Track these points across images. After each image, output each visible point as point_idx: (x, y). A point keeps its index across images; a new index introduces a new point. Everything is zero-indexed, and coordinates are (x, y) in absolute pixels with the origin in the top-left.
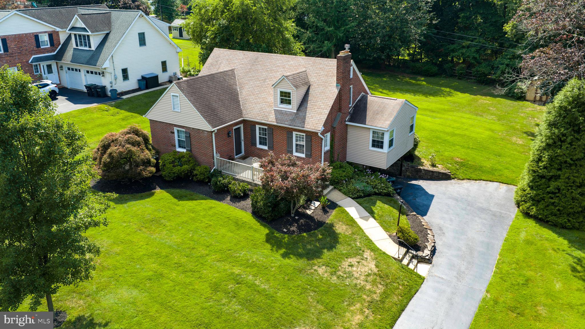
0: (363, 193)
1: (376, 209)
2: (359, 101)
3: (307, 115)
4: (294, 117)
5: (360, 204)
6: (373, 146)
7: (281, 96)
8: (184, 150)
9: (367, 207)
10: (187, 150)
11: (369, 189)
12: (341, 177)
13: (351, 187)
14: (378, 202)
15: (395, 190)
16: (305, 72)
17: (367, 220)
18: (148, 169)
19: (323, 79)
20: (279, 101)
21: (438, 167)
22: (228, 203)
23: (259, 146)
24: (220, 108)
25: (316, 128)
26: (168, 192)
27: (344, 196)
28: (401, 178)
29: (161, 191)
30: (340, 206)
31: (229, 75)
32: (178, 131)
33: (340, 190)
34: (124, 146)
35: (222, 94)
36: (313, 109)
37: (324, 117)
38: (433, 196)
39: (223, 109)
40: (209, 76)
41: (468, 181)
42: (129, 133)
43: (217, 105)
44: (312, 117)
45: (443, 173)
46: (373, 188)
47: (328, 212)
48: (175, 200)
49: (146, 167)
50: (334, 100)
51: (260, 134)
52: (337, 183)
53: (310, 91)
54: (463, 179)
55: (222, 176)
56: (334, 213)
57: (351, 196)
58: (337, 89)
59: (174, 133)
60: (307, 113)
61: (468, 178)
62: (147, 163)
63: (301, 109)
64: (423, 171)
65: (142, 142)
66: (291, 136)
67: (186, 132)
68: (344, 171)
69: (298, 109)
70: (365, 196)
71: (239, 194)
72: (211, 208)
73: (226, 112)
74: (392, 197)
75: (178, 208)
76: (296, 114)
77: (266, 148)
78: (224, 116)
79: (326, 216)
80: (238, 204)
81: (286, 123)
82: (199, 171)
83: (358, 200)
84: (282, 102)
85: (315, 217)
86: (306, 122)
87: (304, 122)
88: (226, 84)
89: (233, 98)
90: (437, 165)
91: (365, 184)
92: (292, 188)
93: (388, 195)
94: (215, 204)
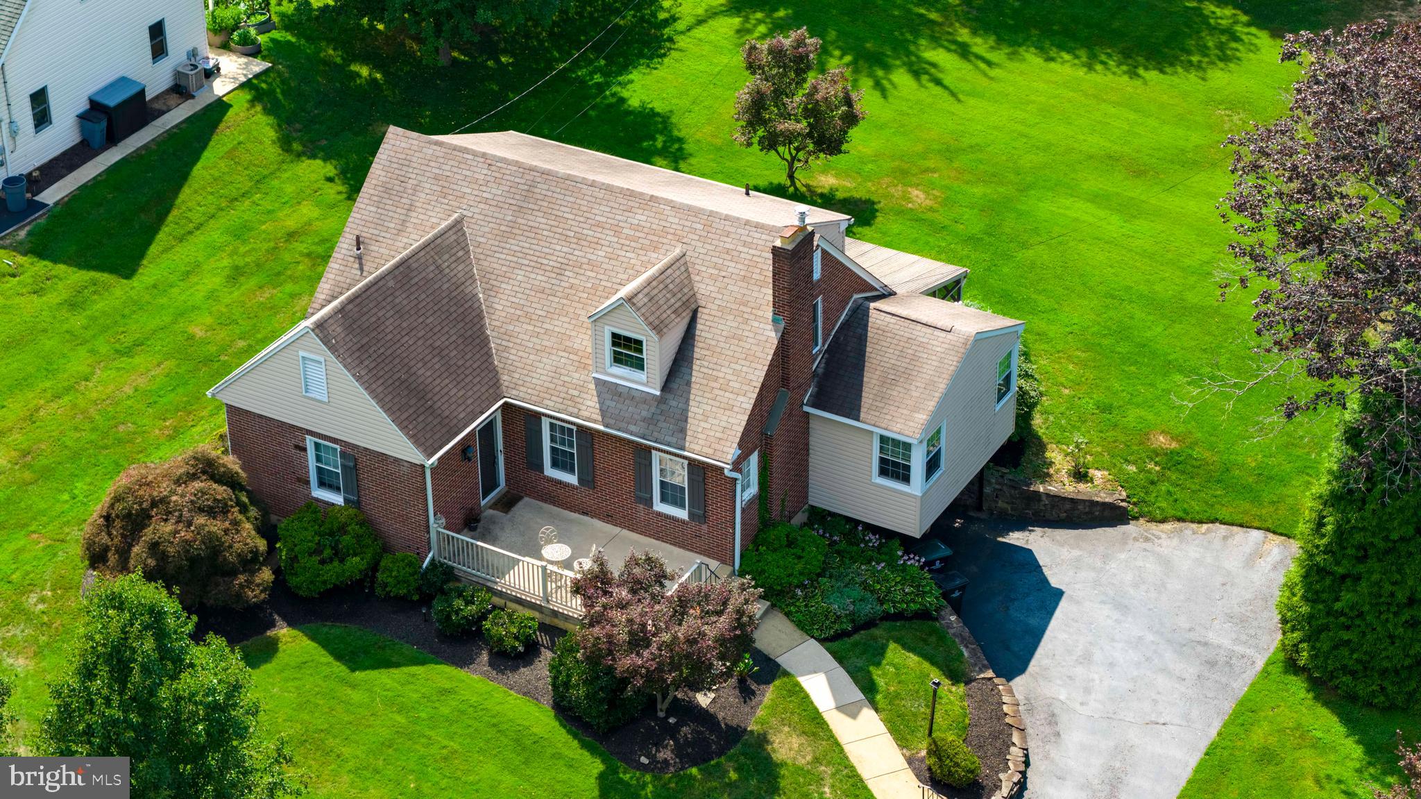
0: (853, 621)
1: (884, 675)
2: (843, 325)
3: (692, 409)
4: (653, 409)
5: (840, 659)
6: (883, 472)
7: (614, 344)
8: (337, 499)
9: (860, 669)
10: (346, 500)
11: (869, 608)
12: (789, 576)
13: (818, 604)
14: (892, 646)
15: (945, 595)
16: (682, 261)
17: (854, 716)
18: (258, 581)
19: (736, 289)
20: (608, 355)
21: (1092, 481)
22: (484, 674)
23: (550, 472)
24: (438, 381)
25: (719, 454)
26: (313, 638)
27: (798, 634)
28: (978, 519)
29: (295, 632)
30: (786, 674)
31: (450, 247)
32: (317, 446)
33: (788, 614)
34: (190, 524)
35: (439, 328)
36: (708, 389)
37: (738, 422)
38: (1059, 594)
39: (447, 381)
40: (397, 272)
41: (1177, 525)
42: (193, 477)
43: (429, 373)
44: (706, 417)
45: (1104, 504)
46: (881, 602)
47: (753, 693)
48: (340, 669)
49: (253, 572)
50: (766, 368)
51: (553, 439)
52: (780, 594)
53: (699, 326)
54: (1163, 521)
55: (460, 595)
56: (770, 694)
57: (816, 634)
58: (776, 331)
59: (305, 450)
60: (691, 403)
61: (1180, 514)
62: (250, 562)
63: (674, 386)
64: (1044, 498)
65: (231, 500)
66: (648, 463)
67: (343, 454)
68: (800, 557)
69: (665, 388)
70: (856, 629)
71: (514, 648)
72: (445, 692)
73: (455, 390)
74: (936, 619)
75: (356, 696)
76: (661, 400)
77: (572, 479)
78: (453, 407)
79: (747, 709)
80: (514, 678)
81: (632, 428)
82: (394, 574)
83: (835, 645)
84: (618, 359)
85: (721, 715)
86: (689, 433)
87: (683, 431)
88: (445, 286)
89: (469, 333)
90: (1092, 472)
91: (857, 592)
92: (660, 669)
93: (924, 615)
94: (450, 678)
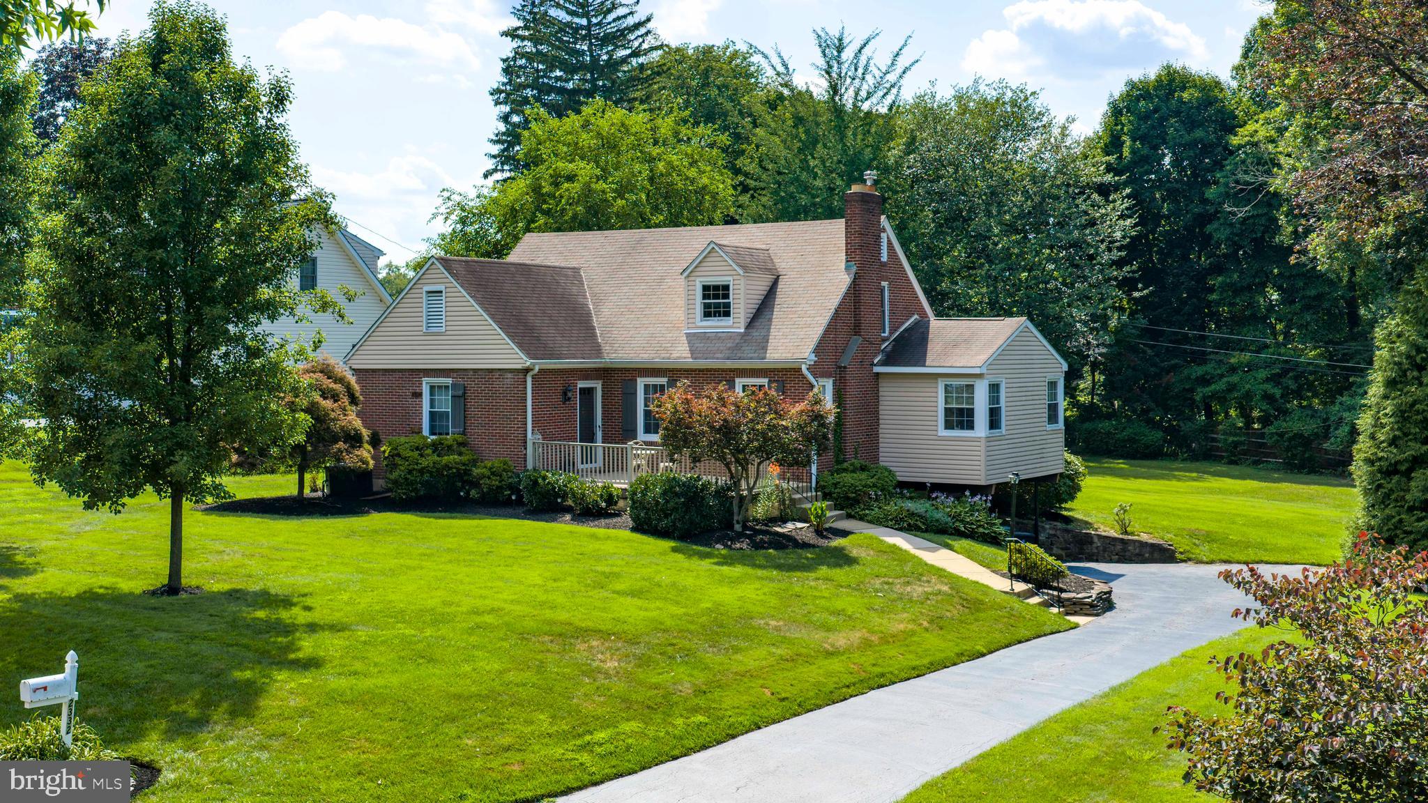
0: (925, 522)
2: (906, 330)
4: (737, 341)
6: (949, 425)
7: (705, 297)
11: (940, 518)
14: (965, 541)
16: (766, 252)
17: (931, 551)
19: (813, 259)
20: (699, 310)
22: (566, 525)
23: (643, 436)
24: (546, 328)
25: (796, 357)
30: (861, 535)
32: (433, 387)
33: (862, 518)
36: (788, 320)
37: (816, 332)
38: (1120, 575)
39: (554, 331)
42: (316, 372)
43: (538, 321)
44: (785, 336)
46: (952, 518)
47: (829, 537)
49: (353, 446)
51: (646, 402)
52: (855, 502)
53: (780, 286)
56: (846, 539)
58: (849, 275)
59: (421, 394)
60: (772, 330)
62: (353, 438)
63: (757, 323)
67: (454, 387)
69: (750, 325)
70: (928, 531)
71: (596, 503)
73: (560, 338)
76: (743, 335)
78: (558, 345)
79: (824, 541)
81: (718, 355)
83: (909, 532)
84: (708, 311)
85: (797, 537)
86: (770, 348)
87: (765, 349)
89: (578, 318)
